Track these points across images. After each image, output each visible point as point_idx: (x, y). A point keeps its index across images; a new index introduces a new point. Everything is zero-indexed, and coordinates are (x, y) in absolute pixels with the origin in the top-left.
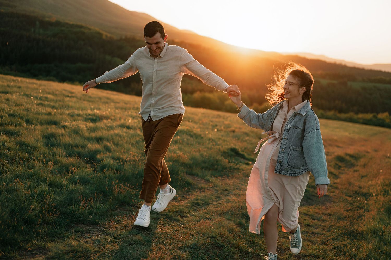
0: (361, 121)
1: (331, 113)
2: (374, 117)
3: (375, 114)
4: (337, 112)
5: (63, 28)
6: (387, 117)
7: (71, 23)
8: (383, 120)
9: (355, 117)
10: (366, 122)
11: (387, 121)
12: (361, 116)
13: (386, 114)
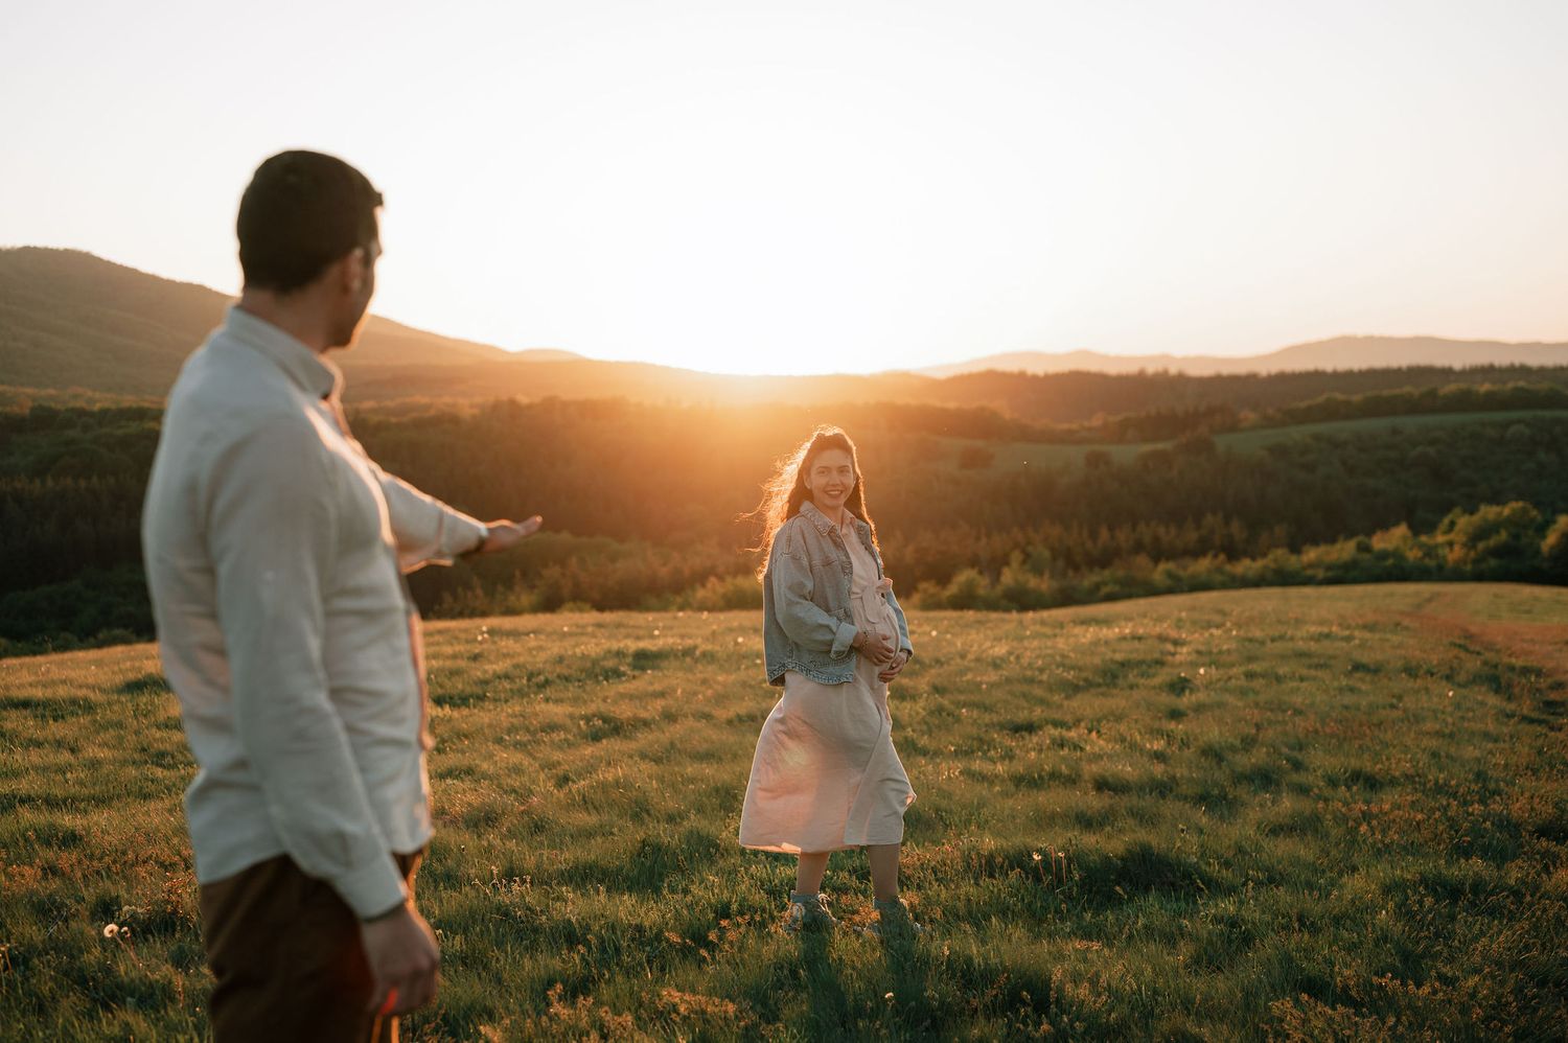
0: (1321, 574)
1: (1202, 566)
2: (1364, 548)
3: (1361, 538)
4: (1222, 557)
5: (71, 433)
6: (1405, 539)
7: (97, 407)
8: (1397, 554)
9: (1293, 562)
10: (1342, 575)
11: (1413, 555)
12: (1311, 554)
13: (1401, 531)
